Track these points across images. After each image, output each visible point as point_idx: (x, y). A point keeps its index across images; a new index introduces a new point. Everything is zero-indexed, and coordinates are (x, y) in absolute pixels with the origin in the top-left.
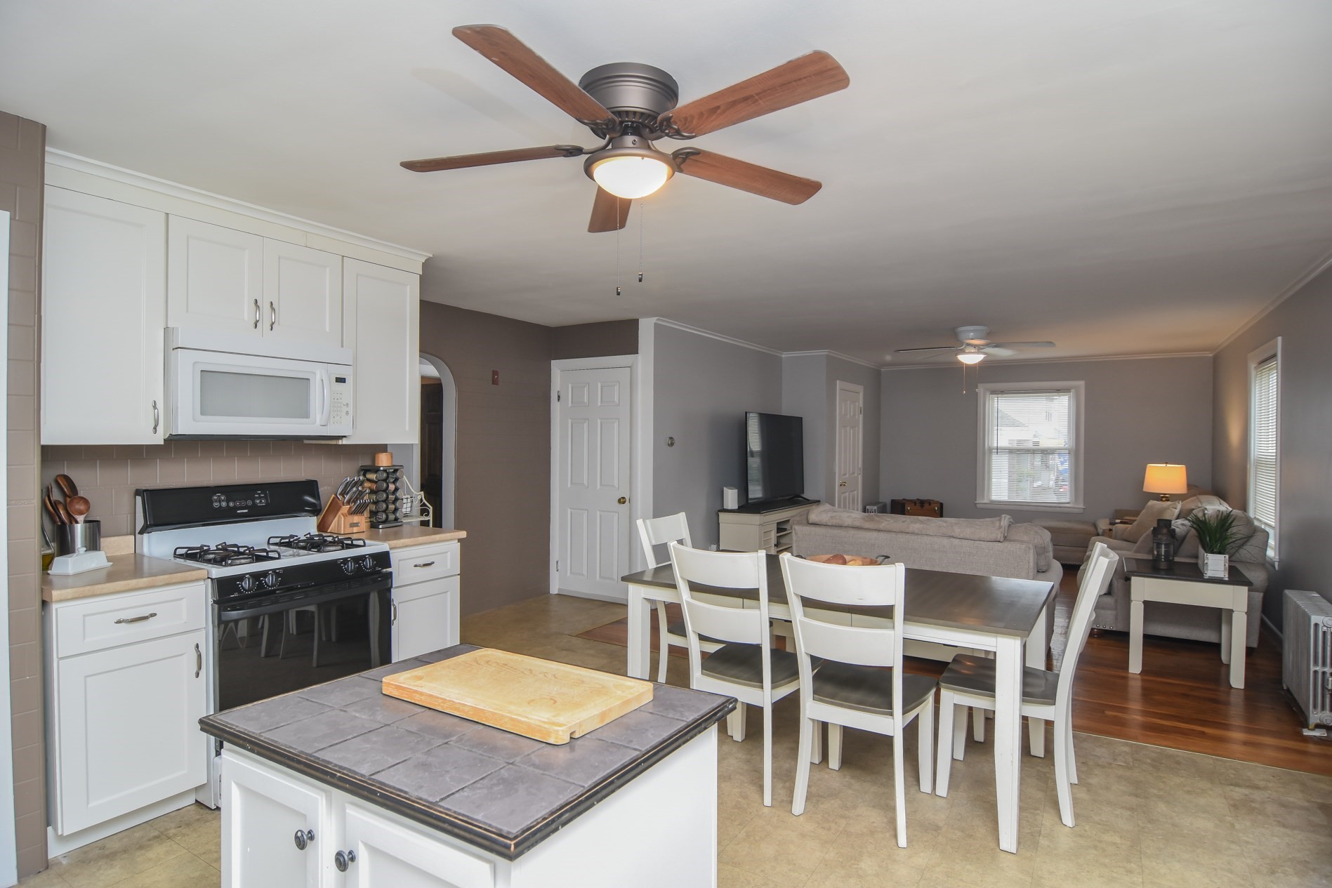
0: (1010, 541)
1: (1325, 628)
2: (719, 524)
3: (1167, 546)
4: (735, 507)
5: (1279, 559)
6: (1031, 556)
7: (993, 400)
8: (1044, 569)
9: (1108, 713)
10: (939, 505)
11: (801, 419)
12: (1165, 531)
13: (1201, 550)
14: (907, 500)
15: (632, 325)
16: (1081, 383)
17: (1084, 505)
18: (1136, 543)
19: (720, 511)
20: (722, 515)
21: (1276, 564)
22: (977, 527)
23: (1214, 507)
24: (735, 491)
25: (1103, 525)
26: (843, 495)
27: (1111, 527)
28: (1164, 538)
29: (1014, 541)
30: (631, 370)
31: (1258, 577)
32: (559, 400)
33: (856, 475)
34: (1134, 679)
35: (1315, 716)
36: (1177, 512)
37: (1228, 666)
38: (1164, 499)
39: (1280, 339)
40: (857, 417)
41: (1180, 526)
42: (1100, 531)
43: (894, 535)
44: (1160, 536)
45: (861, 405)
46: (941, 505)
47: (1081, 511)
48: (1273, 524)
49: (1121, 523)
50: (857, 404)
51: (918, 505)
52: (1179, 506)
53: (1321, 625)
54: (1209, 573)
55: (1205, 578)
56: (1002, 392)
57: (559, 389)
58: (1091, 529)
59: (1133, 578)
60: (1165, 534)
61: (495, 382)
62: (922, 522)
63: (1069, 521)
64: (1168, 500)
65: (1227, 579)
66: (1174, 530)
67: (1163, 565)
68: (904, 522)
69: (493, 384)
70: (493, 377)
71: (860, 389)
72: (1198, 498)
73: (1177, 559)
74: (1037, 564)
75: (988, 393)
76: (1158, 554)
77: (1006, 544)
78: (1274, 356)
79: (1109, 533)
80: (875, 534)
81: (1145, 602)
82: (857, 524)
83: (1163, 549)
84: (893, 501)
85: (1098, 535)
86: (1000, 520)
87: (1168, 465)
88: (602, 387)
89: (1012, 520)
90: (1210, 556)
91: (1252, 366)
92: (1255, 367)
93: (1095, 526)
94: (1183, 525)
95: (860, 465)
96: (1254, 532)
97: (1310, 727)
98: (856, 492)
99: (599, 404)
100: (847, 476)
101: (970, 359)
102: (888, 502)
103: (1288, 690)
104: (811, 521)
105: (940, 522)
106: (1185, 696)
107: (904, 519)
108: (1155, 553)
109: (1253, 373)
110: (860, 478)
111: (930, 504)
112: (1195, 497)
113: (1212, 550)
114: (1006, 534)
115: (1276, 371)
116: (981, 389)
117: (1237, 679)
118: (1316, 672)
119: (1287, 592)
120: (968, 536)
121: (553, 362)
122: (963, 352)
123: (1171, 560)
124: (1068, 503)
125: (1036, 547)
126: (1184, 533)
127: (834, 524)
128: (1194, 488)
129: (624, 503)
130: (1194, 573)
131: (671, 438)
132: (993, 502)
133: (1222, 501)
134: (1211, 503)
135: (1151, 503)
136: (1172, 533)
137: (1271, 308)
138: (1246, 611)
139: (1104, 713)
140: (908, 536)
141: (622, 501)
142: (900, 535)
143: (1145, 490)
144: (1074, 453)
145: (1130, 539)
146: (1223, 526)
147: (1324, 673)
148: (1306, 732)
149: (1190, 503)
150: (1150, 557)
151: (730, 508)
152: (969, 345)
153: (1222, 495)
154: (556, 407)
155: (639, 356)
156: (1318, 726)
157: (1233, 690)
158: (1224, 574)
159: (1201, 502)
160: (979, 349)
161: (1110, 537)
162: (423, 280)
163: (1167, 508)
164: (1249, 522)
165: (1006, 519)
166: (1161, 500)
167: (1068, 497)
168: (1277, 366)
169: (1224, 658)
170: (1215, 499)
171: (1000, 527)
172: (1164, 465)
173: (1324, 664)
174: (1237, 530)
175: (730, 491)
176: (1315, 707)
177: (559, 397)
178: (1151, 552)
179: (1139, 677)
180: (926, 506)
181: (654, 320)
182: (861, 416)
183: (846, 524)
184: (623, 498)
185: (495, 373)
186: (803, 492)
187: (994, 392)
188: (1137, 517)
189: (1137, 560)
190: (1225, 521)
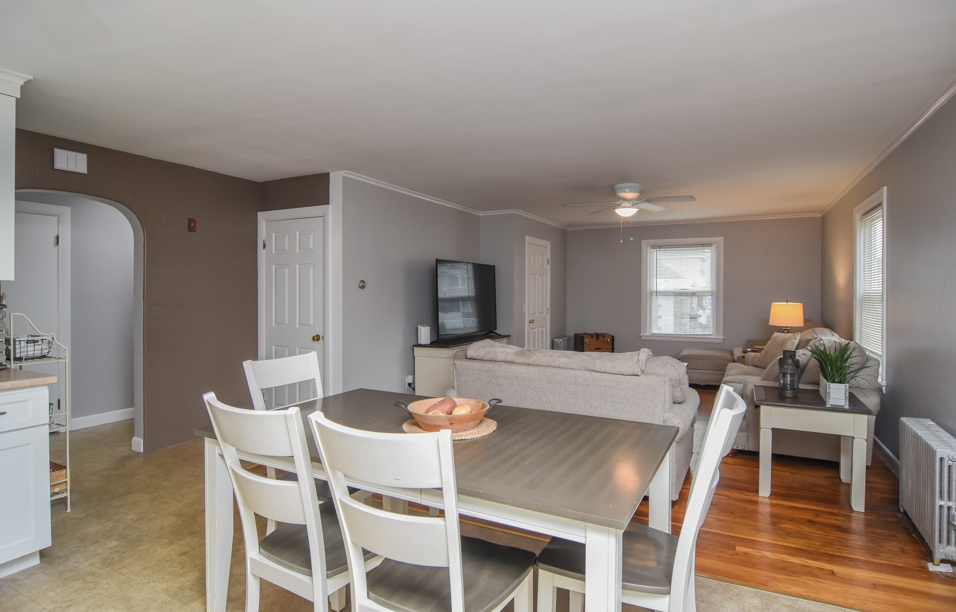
0: (647, 374)
1: (950, 462)
2: (414, 357)
3: (792, 375)
4: (428, 342)
5: (887, 384)
6: (667, 388)
7: (653, 253)
8: (680, 400)
9: (739, 549)
10: (611, 338)
11: (494, 266)
12: (790, 361)
13: (823, 380)
14: (587, 334)
15: (323, 179)
16: (721, 239)
17: (724, 336)
18: (766, 369)
19: (414, 346)
20: (416, 349)
21: (884, 388)
22: (617, 361)
23: (829, 339)
24: (428, 328)
25: (738, 353)
26: (532, 331)
27: (743, 354)
28: (789, 369)
29: (650, 374)
30: (323, 219)
31: (872, 401)
32: (264, 248)
33: (545, 314)
34: (764, 504)
35: (941, 551)
36: (796, 342)
37: (849, 485)
38: (785, 331)
39: (885, 188)
40: (545, 267)
41: (802, 356)
42: (736, 358)
43: (541, 369)
44: (785, 367)
45: (549, 257)
46: (613, 337)
47: (721, 341)
48: (880, 353)
49: (752, 351)
50: (545, 256)
51: (594, 338)
52: (798, 336)
53: (946, 459)
54: (831, 402)
55: (828, 406)
56: (660, 247)
57: (264, 238)
58: (728, 356)
59: (762, 407)
60: (791, 365)
61: (191, 229)
62: (568, 357)
63: (712, 349)
64: (789, 332)
65: (847, 407)
66: (798, 361)
67: (789, 393)
68: (552, 356)
69: (189, 230)
70: (189, 224)
71: (548, 244)
72: (813, 330)
73: (801, 386)
74: (673, 397)
75: (649, 248)
76: (784, 384)
77: (643, 377)
78: (880, 205)
79: (742, 360)
80: (524, 369)
81: (773, 430)
82: (509, 358)
83: (789, 379)
84: (576, 335)
85: (734, 361)
86: (639, 354)
87: (788, 303)
88: (300, 235)
89: (651, 353)
90: (832, 385)
91: (857, 217)
92: (860, 219)
93: (732, 353)
94: (804, 354)
95: (549, 306)
96: (866, 361)
97: (936, 563)
98: (544, 328)
99: (297, 251)
100: (536, 315)
101: (626, 212)
102: (572, 335)
103: (905, 513)
104: (469, 357)
105: (584, 357)
106: (811, 522)
107: (552, 354)
108: (782, 382)
109: (858, 223)
110: (548, 316)
111: (604, 337)
112: (811, 330)
113: (834, 380)
114: (643, 368)
115: (881, 218)
116: (644, 243)
117: (858, 503)
118: (941, 507)
119: (903, 419)
120: (608, 371)
121: (259, 213)
122: (619, 206)
123: (795, 389)
124: (711, 335)
125: (671, 380)
126: (805, 362)
127: (490, 359)
128: (810, 322)
129: (318, 340)
130: (816, 401)
131: (362, 281)
132: (653, 335)
133: (833, 333)
134: (824, 334)
135: (776, 334)
136: (796, 364)
137: (876, 164)
138: (866, 438)
139: (735, 549)
140: (554, 370)
141: (316, 338)
142: (547, 369)
143: (770, 324)
144: (715, 294)
145: (760, 366)
146: (843, 356)
147: (949, 508)
148: (931, 567)
149: (808, 334)
150: (776, 384)
151: (423, 343)
152: (625, 200)
153: (829, 325)
154: (262, 254)
155: (330, 207)
156: (943, 561)
157: (853, 515)
158: (843, 402)
159: (816, 333)
160: (634, 203)
161: (744, 363)
162: (20, 105)
163: (789, 339)
164: (862, 351)
165: (645, 353)
166: (784, 332)
167: (711, 330)
168: (883, 214)
169: (844, 477)
170: (827, 331)
171: (638, 361)
172: (786, 303)
173: (949, 498)
174: (854, 361)
175: (423, 328)
176: (940, 542)
177: (264, 245)
178: (777, 379)
179: (768, 501)
180: (601, 338)
181: (343, 173)
182: (549, 266)
183: (499, 359)
184: (318, 336)
185: (191, 221)
186: (496, 329)
187: (653, 247)
188: (765, 346)
189: (765, 387)
190: (843, 352)
